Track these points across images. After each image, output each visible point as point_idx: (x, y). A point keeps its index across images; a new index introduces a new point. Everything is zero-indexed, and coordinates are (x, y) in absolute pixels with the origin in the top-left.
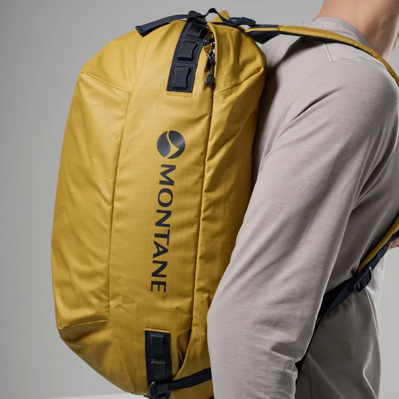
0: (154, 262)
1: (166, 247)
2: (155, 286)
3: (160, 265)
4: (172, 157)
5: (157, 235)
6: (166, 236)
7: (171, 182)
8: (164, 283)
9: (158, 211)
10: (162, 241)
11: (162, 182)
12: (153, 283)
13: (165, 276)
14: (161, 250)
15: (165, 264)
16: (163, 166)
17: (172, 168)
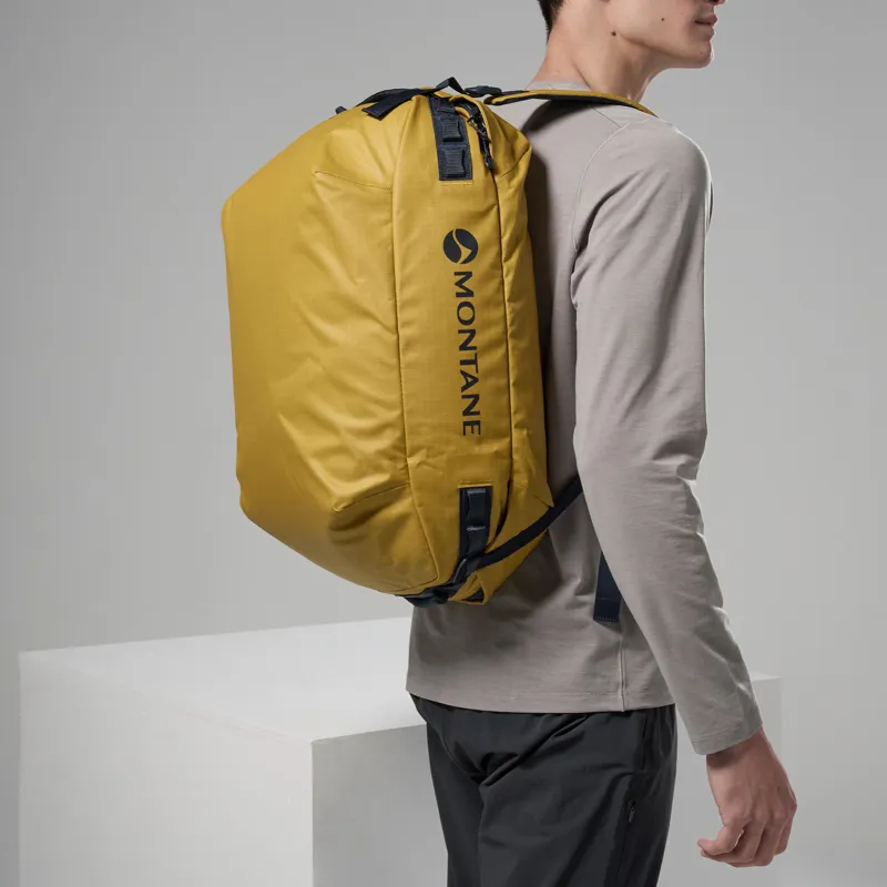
0: (464, 397)
1: (476, 375)
2: (468, 428)
3: (471, 400)
4: (465, 262)
5: (463, 363)
6: (474, 362)
7: (470, 293)
8: (478, 423)
9: (460, 332)
10: (470, 369)
11: (459, 295)
12: (466, 424)
13: (478, 413)
14: (470, 380)
15: (476, 398)
16: (456, 274)
17: (468, 275)
